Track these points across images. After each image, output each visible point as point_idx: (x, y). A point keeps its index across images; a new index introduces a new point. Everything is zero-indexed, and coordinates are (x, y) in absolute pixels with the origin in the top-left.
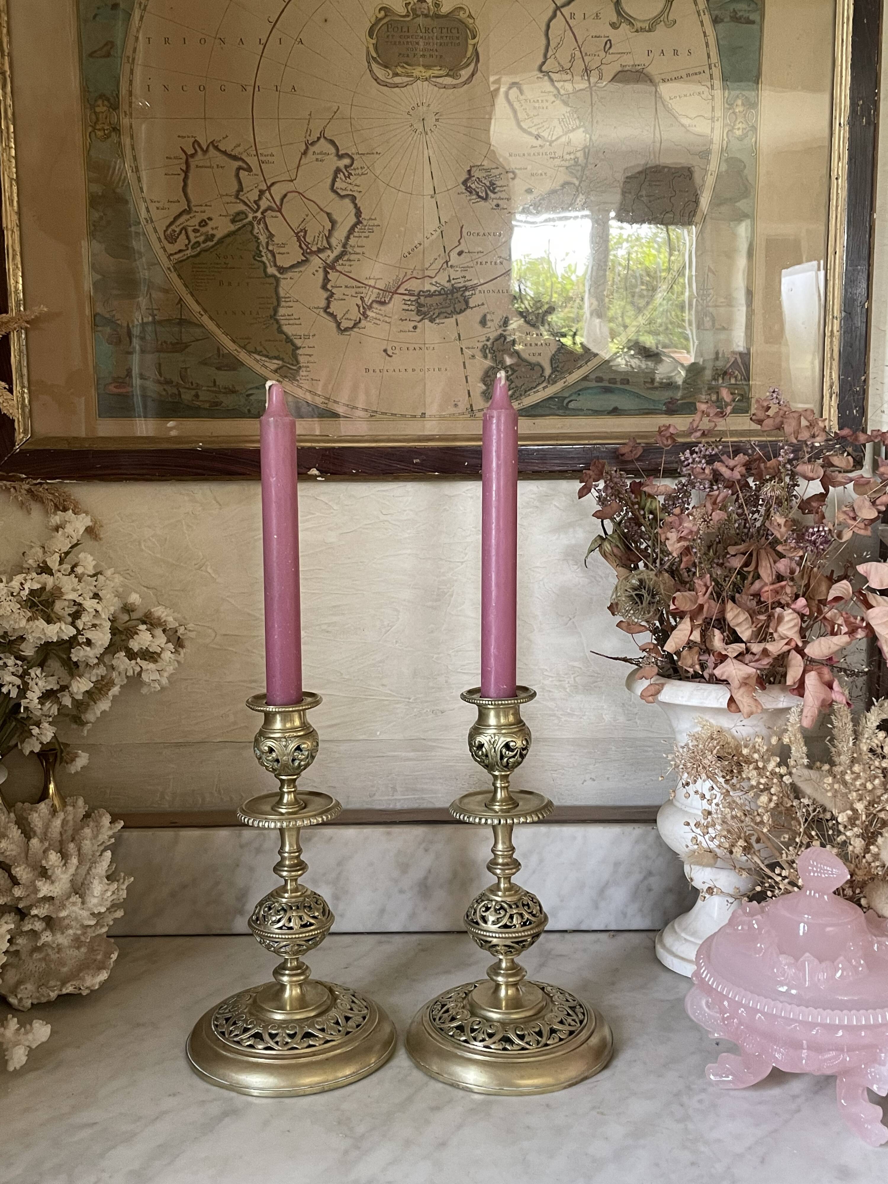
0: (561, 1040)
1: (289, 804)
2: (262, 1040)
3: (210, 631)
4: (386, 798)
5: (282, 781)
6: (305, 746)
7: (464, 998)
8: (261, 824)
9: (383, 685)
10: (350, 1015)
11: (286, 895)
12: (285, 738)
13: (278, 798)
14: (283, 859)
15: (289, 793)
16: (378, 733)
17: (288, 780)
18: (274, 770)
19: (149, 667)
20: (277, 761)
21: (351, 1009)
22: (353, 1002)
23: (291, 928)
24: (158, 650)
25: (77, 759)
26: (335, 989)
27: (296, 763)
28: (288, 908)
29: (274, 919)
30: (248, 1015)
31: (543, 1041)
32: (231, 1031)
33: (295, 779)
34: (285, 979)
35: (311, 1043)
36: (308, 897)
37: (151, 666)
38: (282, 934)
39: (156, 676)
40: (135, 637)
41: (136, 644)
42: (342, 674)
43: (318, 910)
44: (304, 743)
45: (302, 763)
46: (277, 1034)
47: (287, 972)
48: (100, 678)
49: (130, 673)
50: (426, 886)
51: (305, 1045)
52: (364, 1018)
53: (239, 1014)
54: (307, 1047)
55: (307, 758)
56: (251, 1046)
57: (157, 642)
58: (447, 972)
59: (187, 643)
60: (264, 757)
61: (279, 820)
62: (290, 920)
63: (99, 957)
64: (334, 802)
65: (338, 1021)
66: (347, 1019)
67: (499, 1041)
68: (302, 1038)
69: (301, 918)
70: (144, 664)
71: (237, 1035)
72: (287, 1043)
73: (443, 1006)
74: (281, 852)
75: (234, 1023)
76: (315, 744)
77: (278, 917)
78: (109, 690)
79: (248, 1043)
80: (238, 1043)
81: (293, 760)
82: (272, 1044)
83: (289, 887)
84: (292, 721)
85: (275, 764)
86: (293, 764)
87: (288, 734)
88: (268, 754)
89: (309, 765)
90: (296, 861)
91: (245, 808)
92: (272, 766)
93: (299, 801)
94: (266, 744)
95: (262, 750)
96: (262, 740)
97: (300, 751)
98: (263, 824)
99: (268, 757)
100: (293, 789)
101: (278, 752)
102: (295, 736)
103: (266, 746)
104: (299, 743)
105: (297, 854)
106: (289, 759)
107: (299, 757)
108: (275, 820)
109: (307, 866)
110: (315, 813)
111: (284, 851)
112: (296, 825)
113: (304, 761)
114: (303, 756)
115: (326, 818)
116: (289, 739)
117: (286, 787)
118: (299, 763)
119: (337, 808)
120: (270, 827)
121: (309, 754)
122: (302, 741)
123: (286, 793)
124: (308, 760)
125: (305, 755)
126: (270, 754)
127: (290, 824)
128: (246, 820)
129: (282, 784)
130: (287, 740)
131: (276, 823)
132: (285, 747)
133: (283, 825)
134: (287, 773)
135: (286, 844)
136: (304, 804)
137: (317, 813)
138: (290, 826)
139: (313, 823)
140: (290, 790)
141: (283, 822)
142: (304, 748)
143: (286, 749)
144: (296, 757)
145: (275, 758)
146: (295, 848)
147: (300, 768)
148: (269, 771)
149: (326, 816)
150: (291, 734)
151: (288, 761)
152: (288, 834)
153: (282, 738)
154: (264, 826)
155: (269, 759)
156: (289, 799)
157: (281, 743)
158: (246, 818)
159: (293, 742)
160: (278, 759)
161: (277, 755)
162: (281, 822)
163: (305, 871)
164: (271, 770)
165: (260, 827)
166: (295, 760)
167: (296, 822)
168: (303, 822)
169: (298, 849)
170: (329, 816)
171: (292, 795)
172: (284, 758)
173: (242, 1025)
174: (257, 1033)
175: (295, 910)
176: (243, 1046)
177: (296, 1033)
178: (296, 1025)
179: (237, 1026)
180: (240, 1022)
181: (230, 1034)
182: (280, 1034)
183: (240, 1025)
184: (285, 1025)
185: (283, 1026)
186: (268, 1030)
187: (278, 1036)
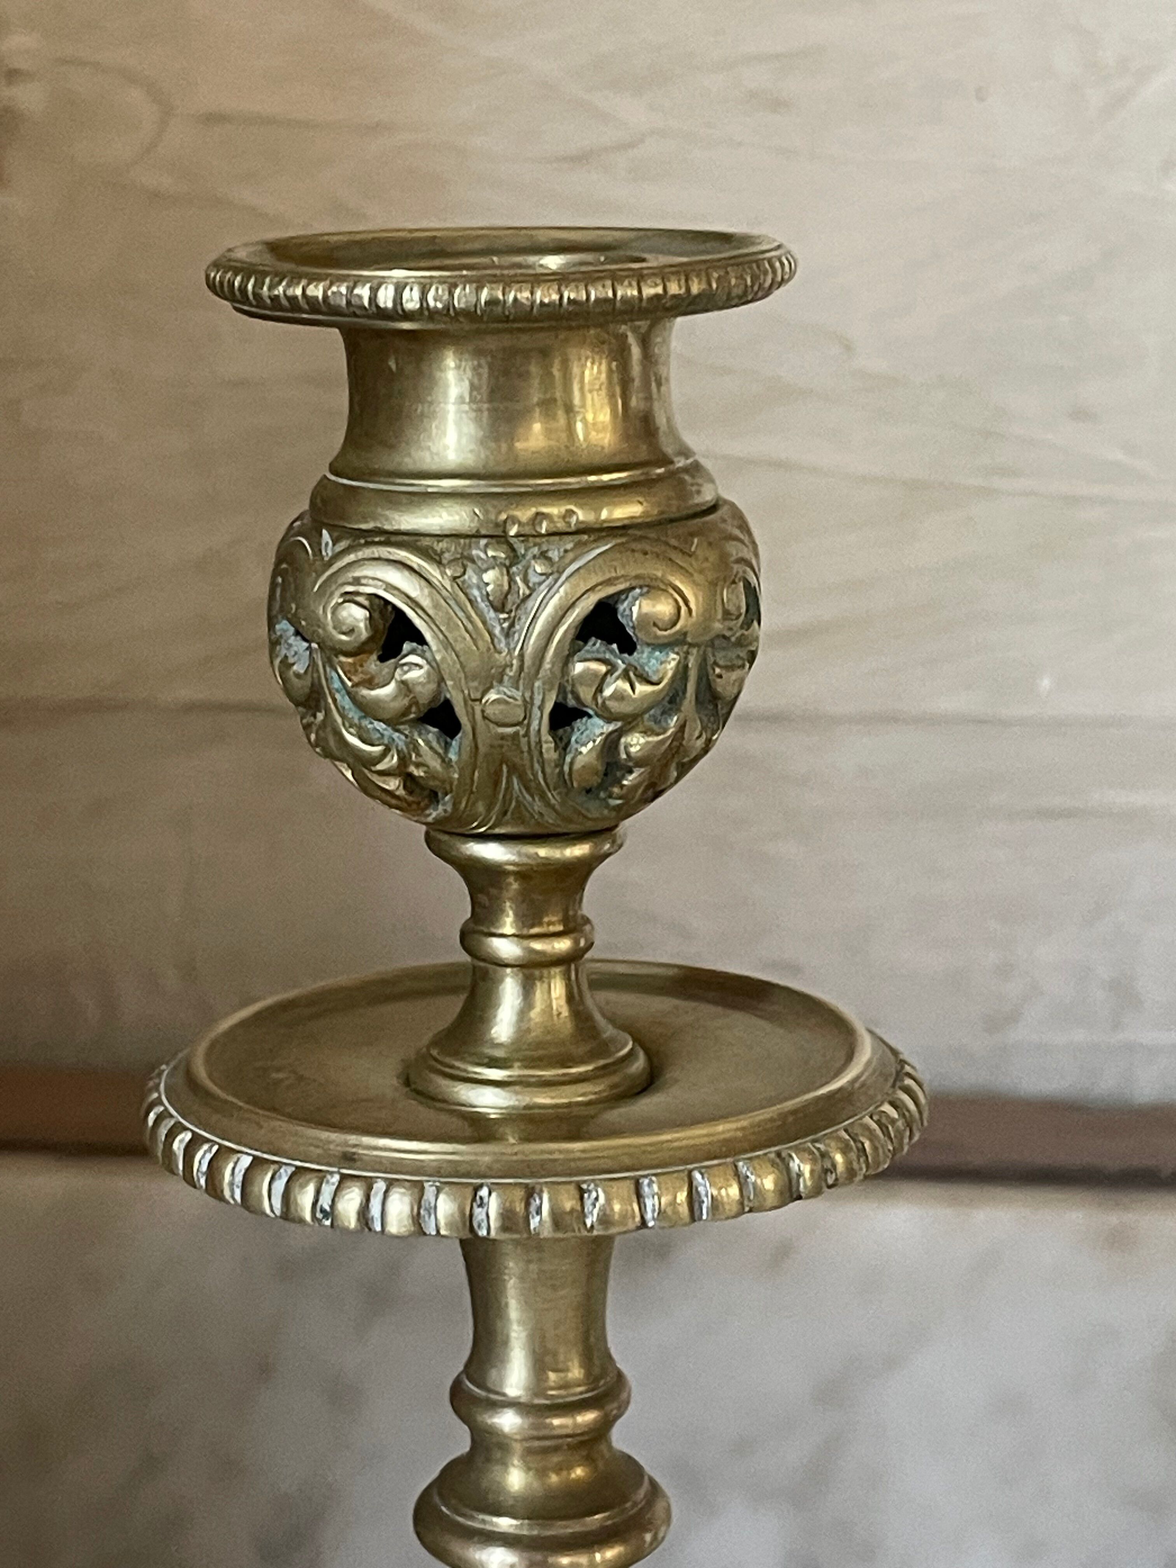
1: (535, 1053)
4: (1079, 1036)
5: (482, 878)
6: (663, 608)
8: (305, 1198)
9: (1081, 414)
12: (499, 537)
14: (484, 1449)
15: (532, 969)
16: (1046, 683)
17: (529, 875)
18: (419, 794)
20: (440, 717)
27: (589, 738)
33: (585, 868)
42: (848, 348)
44: (652, 587)
45: (635, 743)
55: (671, 700)
60: (338, 679)
61: (448, 1175)
64: (866, 1052)
74: (469, 1392)
76: (739, 601)
81: (565, 716)
84: (560, 407)
85: (426, 739)
86: (563, 746)
87: (525, 514)
88: (372, 665)
89: (684, 769)
90: (579, 1472)
91: (201, 1072)
92: (404, 760)
93: (609, 1031)
94: (357, 581)
95: (320, 624)
96: (328, 552)
97: (615, 646)
98: (325, 1202)
99: (370, 683)
100: (563, 945)
101: (447, 644)
102: (583, 530)
103: (360, 599)
104: (608, 582)
105: (588, 1417)
106: (528, 705)
107: (608, 692)
108: (418, 1169)
109: (660, 1506)
110: (723, 1129)
111: (489, 1390)
112: (583, 1215)
113: (646, 732)
114: (642, 689)
115: (812, 1172)
116: (535, 550)
117: (508, 925)
118: (611, 744)
119: (893, 1104)
120: (378, 1228)
121: (682, 672)
122: (633, 570)
123: (509, 970)
124: (673, 722)
125: (655, 678)
126: (382, 659)
127: (533, 1209)
128: (202, 1158)
129: (483, 899)
130: (514, 557)
131: (430, 1191)
132: (499, 607)
133: (484, 1216)
134: (519, 819)
135: (506, 1342)
136: (639, 1064)
137: (739, 1134)
138: (534, 1222)
139: (716, 1203)
140: (537, 946)
141: (484, 1192)
142: (649, 622)
143: (512, 625)
144: (586, 693)
145: (425, 693)
146: (576, 1372)
147: (618, 782)
148: (387, 798)
149: (814, 1161)
150: (554, 510)
151: (527, 715)
152: (522, 1278)
153: (483, 542)
154: (331, 1213)
155: (377, 701)
156: (535, 1014)
157: (471, 576)
158: (208, 1141)
159: (560, 573)
160: (447, 705)
161: (438, 675)
162: (469, 1192)
163: (648, 1537)
164: (401, 792)
165: (302, 1221)
166: (579, 713)
167: (582, 1192)
168: (639, 1196)
169: (591, 1379)
170: (839, 1158)
171: (558, 989)
172: (492, 696)
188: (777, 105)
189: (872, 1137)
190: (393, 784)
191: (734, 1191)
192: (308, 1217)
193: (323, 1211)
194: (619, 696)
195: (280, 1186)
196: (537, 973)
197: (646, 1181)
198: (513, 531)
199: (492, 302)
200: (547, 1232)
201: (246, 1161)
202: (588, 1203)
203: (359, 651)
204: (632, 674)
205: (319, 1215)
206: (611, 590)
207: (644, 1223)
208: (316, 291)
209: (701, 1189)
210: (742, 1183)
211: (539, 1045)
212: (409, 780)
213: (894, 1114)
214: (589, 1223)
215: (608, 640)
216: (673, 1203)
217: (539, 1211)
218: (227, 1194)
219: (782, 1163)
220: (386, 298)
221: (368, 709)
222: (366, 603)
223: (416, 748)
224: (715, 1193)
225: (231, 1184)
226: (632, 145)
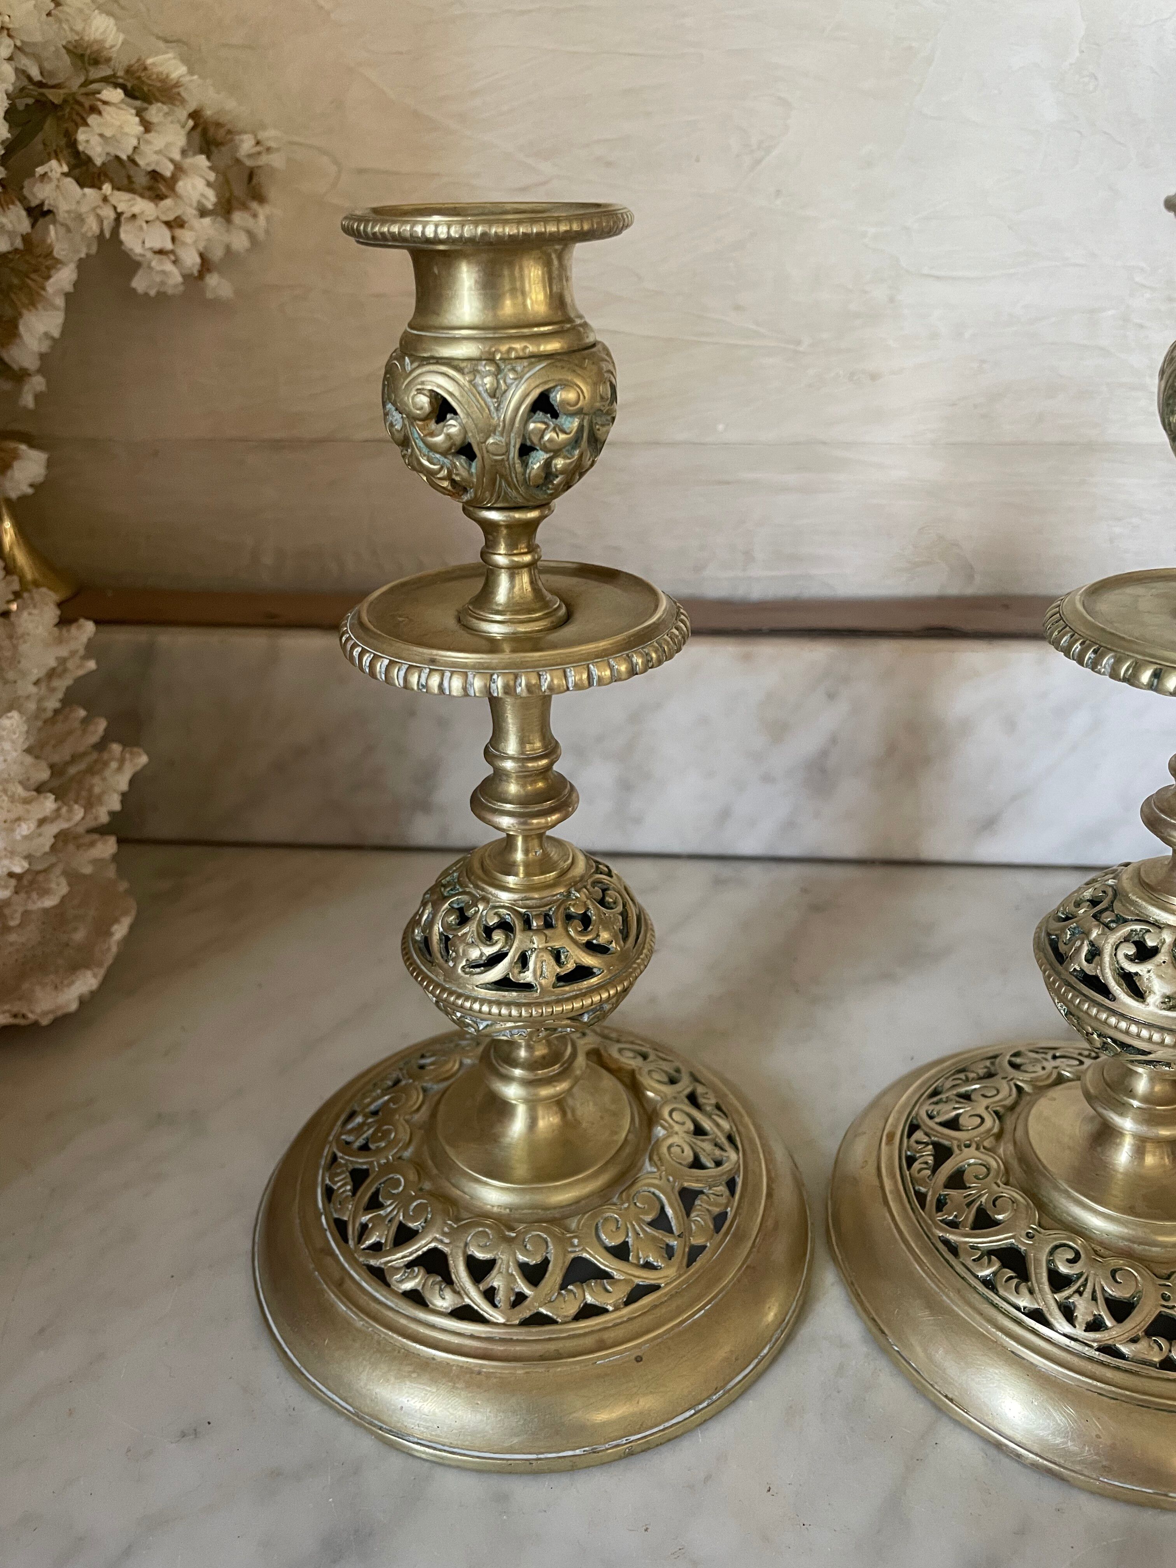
1: (516, 608)
2: (449, 1281)
3: (325, 159)
4: (730, 573)
5: (489, 528)
6: (571, 396)
7: (999, 1136)
8: (414, 679)
9: (738, 308)
10: (695, 1186)
11: (511, 881)
12: (491, 360)
13: (479, 583)
14: (499, 775)
15: (514, 570)
16: (721, 427)
17: (511, 526)
18: (458, 488)
19: (136, 210)
20: (466, 451)
21: (697, 1164)
22: (699, 1131)
23: (528, 987)
24: (167, 170)
25: (16, 465)
26: (645, 1080)
27: (537, 461)
28: (518, 925)
29: (474, 954)
30: (412, 1176)
32: (364, 1227)
33: (537, 522)
34: (512, 1092)
35: (590, 1300)
36: (578, 884)
37: (142, 206)
38: (499, 1003)
39: (160, 238)
40: (92, 119)
41: (95, 140)
43: (606, 924)
44: (566, 385)
45: (559, 463)
46: (490, 1265)
47: (518, 1072)
48: (19, 243)
49: (92, 226)
50: (823, 771)
51: (572, 1309)
52: (731, 1185)
53: (388, 1168)
54: (578, 1317)
55: (576, 441)
56: (416, 1298)
57: (157, 141)
58: (887, 977)
59: (272, 192)
60: (416, 432)
61: (479, 668)
62: (523, 960)
63: (79, 936)
64: (664, 604)
65: (662, 1208)
66: (688, 1198)
68: (563, 1286)
69: (557, 955)
70: (125, 202)
71: (377, 1247)
72: (520, 1298)
73: (942, 1153)
74: (492, 752)
75: (374, 1204)
76: (607, 391)
77: (489, 951)
78: (48, 277)
79: (408, 1286)
80: (379, 1275)
81: (526, 450)
82: (475, 1298)
83: (519, 856)
84: (519, 292)
85: (460, 462)
86: (525, 465)
87: (504, 348)
88: (433, 425)
89: (581, 475)
90: (540, 784)
91: (365, 618)
92: (450, 472)
93: (549, 596)
94: (423, 383)
95: (406, 405)
96: (409, 368)
97: (549, 415)
98: (423, 681)
99: (432, 434)
100: (527, 558)
101: (468, 415)
102: (532, 356)
103: (426, 392)
104: (545, 383)
105: (544, 762)
106: (508, 444)
107: (546, 438)
108: (465, 666)
109: (574, 795)
110: (603, 644)
111: (501, 752)
112: (540, 686)
113: (565, 458)
114: (562, 436)
115: (642, 662)
116: (509, 367)
117: (502, 549)
118: (548, 464)
119: (677, 629)
120: (448, 693)
121: (581, 428)
122: (558, 376)
123: (503, 570)
124: (577, 452)
125: (568, 431)
126: (437, 422)
127: (517, 684)
128: (366, 659)
129: (490, 537)
130: (499, 370)
131: (470, 676)
132: (493, 395)
133: (495, 688)
134: (505, 499)
135: (507, 733)
136: (563, 610)
137: (610, 646)
138: (519, 690)
139: (600, 679)
140: (516, 559)
141: (495, 677)
142: (564, 402)
143: (499, 405)
144: (535, 440)
145: (458, 440)
146: (538, 744)
147: (551, 482)
148: (443, 490)
149: (642, 656)
150: (518, 346)
151: (508, 451)
152: (513, 706)
153: (484, 362)
154: (426, 686)
155: (435, 444)
156: (516, 589)
157: (478, 380)
158: (368, 651)
159: (521, 378)
160: (469, 445)
161: (464, 429)
162: (488, 676)
163: (570, 809)
164: (450, 488)
165: (413, 689)
166: (532, 449)
167: (539, 676)
168: (566, 677)
169: (545, 746)
170: (654, 655)
171: (526, 578)
172: (491, 441)
173: (395, 1212)
174: (435, 1250)
175: (538, 931)
176: (395, 1293)
177: (546, 1262)
178: (545, 1230)
179: (382, 1212)
180: (389, 1202)
181: (360, 1239)
182: (499, 1262)
183: (389, 1209)
184: (512, 1229)
185: (507, 1233)
186: (466, 1245)
187: (494, 1272)
188: (609, 164)
189: (668, 644)
190: (445, 484)
191: (608, 673)
192: (415, 688)
193: (422, 685)
194: (551, 440)
195: (402, 673)
196: (516, 571)
197: (568, 670)
198: (498, 357)
199: (484, 234)
200: (525, 694)
201: (386, 662)
202: (543, 681)
203: (426, 419)
204: (557, 429)
205: (420, 687)
206: (547, 387)
207: (568, 689)
208: (395, 229)
209: (594, 672)
210: (611, 668)
211: (518, 604)
212: (453, 482)
213: (677, 632)
214: (543, 689)
215: (546, 412)
216: (581, 679)
217: (520, 685)
218: (379, 677)
219: (629, 659)
220: (430, 232)
221: (432, 448)
222: (428, 394)
223: (456, 466)
224: (599, 674)
225: (380, 672)
226: (544, 183)
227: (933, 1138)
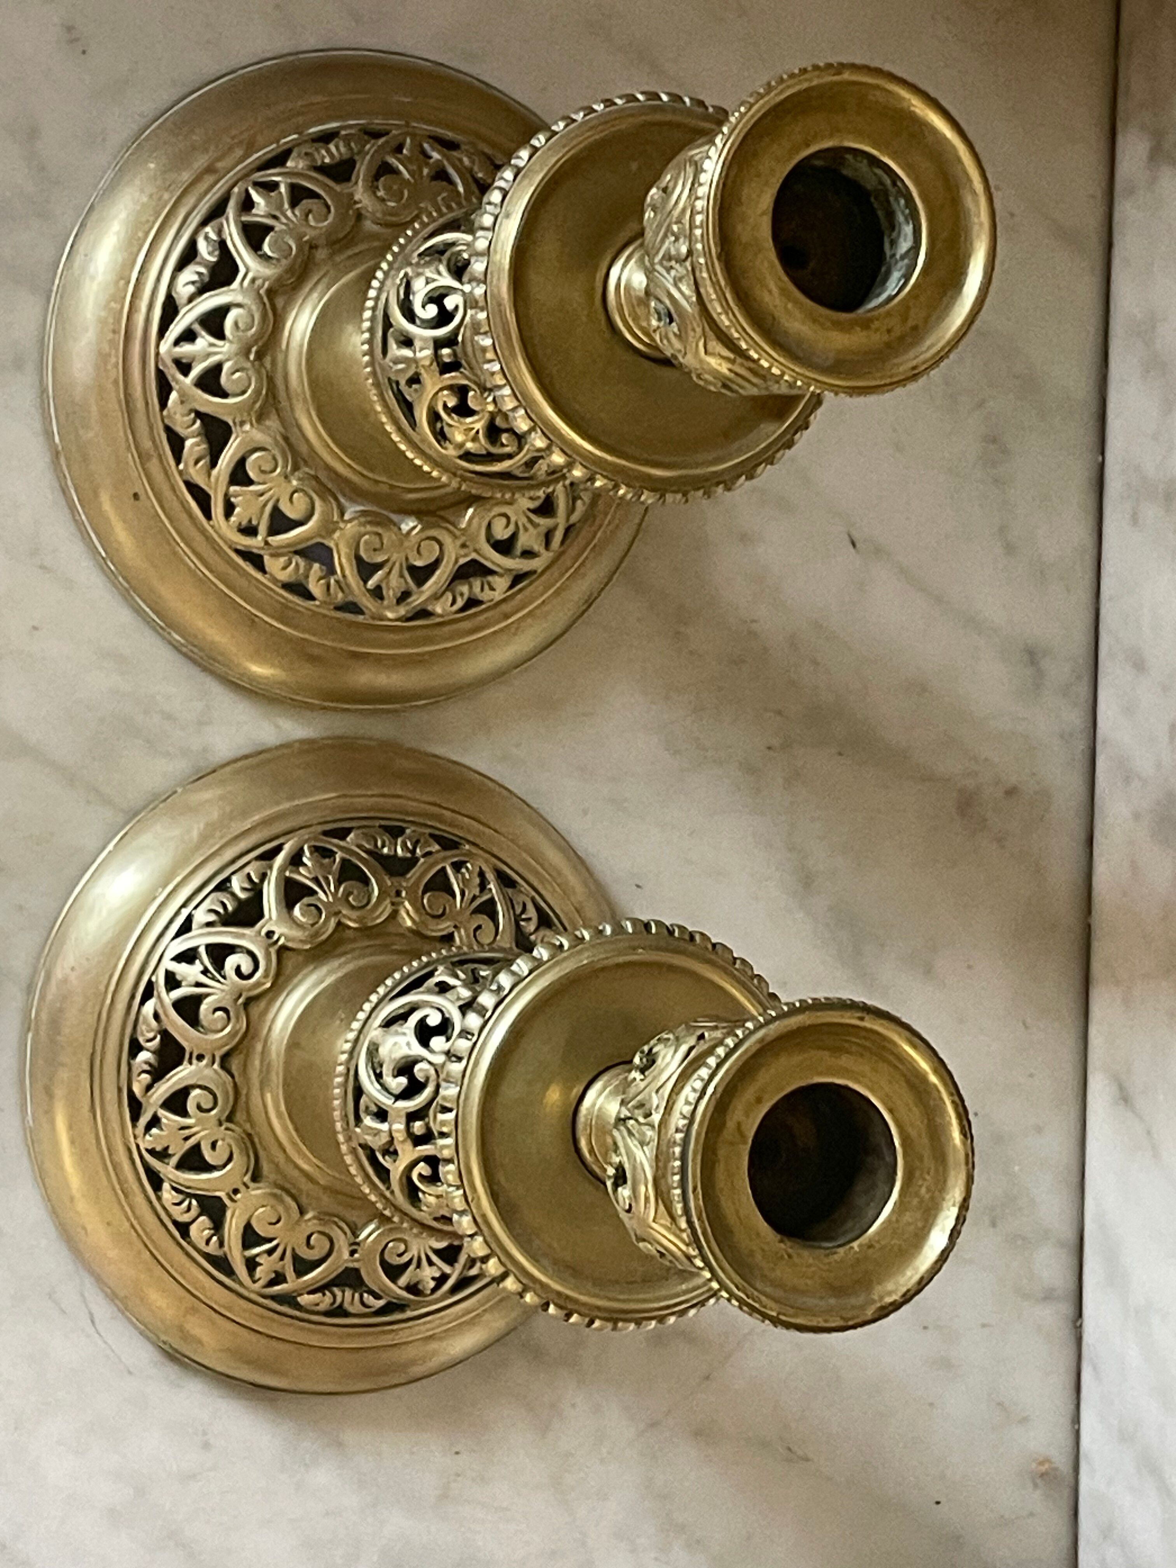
0: (184, 1229)
2: (202, 290)
10: (336, 564)
22: (417, 572)
23: (385, 350)
28: (444, 332)
29: (418, 286)
31: (168, 1170)
32: (274, 188)
35: (188, 443)
46: (219, 335)
51: (177, 425)
52: (350, 608)
53: (346, 204)
54: (170, 432)
56: (187, 255)
62: (407, 342)
65: (299, 524)
66: (319, 554)
67: (165, 1035)
68: (199, 415)
71: (247, 205)
72: (185, 368)
75: (300, 195)
79: (202, 246)
82: (185, 318)
139: (500, 398)
141: (482, 286)
154: (483, 212)
162: (483, 278)
167: (487, 333)
173: (284, 220)
174: (236, 270)
175: (437, 356)
176: (196, 232)
177: (225, 395)
178: (257, 392)
179: (286, 206)
180: (297, 212)
181: (257, 185)
182: (220, 343)
183: (289, 213)
184: (260, 356)
185: (254, 349)
186: (239, 305)
187: (212, 340)
210: (515, 410)
217: (476, 313)
224: (505, 397)
227: (422, 860)
